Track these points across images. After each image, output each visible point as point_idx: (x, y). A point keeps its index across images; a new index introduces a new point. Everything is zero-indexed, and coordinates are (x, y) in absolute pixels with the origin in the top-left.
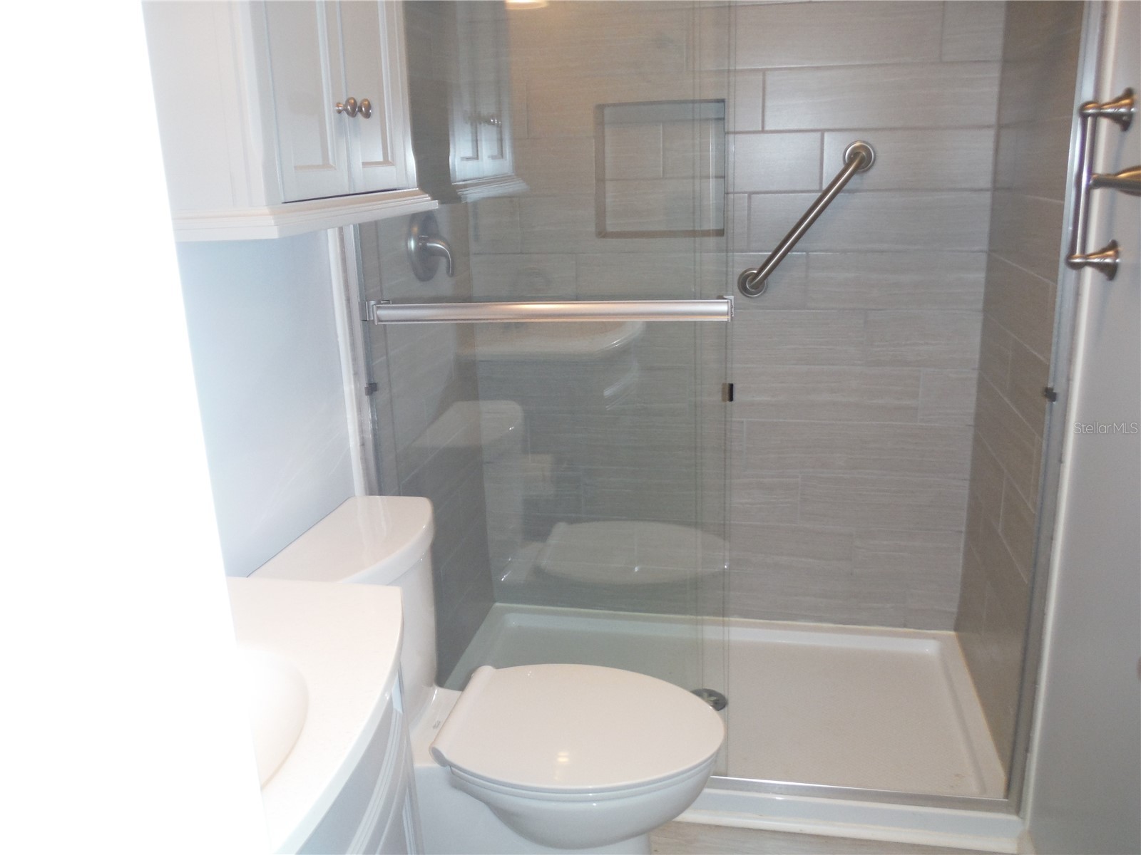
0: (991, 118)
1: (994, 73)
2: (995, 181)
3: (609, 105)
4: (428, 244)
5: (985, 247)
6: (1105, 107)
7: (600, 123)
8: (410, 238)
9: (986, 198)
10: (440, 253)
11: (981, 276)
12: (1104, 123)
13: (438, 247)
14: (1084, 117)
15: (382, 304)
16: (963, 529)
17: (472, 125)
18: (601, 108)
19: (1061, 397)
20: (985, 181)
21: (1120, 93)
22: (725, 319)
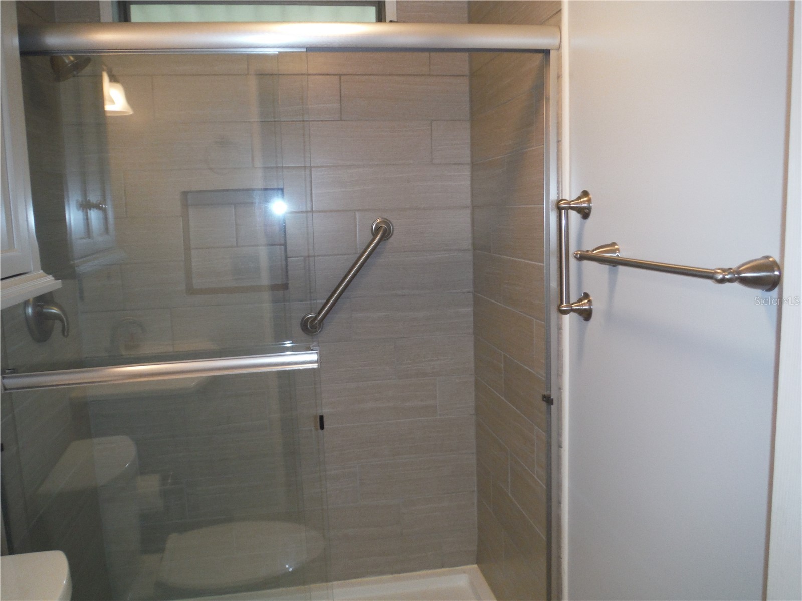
0: (468, 202)
1: (466, 172)
2: (474, 245)
3: (191, 192)
4: (44, 310)
5: (472, 290)
6: (571, 203)
7: (185, 205)
8: (28, 306)
9: (469, 257)
10: (55, 317)
11: (469, 310)
12: (573, 214)
13: (53, 312)
14: (560, 209)
15: (8, 373)
16: (475, 489)
17: (83, 210)
18: (185, 194)
19: (555, 401)
20: (467, 244)
21: (579, 194)
22: (315, 365)
